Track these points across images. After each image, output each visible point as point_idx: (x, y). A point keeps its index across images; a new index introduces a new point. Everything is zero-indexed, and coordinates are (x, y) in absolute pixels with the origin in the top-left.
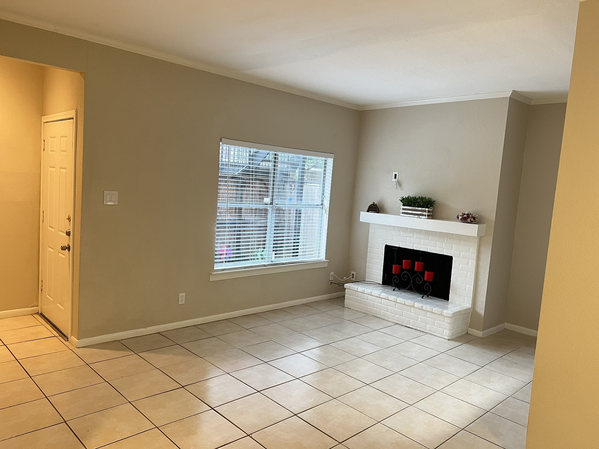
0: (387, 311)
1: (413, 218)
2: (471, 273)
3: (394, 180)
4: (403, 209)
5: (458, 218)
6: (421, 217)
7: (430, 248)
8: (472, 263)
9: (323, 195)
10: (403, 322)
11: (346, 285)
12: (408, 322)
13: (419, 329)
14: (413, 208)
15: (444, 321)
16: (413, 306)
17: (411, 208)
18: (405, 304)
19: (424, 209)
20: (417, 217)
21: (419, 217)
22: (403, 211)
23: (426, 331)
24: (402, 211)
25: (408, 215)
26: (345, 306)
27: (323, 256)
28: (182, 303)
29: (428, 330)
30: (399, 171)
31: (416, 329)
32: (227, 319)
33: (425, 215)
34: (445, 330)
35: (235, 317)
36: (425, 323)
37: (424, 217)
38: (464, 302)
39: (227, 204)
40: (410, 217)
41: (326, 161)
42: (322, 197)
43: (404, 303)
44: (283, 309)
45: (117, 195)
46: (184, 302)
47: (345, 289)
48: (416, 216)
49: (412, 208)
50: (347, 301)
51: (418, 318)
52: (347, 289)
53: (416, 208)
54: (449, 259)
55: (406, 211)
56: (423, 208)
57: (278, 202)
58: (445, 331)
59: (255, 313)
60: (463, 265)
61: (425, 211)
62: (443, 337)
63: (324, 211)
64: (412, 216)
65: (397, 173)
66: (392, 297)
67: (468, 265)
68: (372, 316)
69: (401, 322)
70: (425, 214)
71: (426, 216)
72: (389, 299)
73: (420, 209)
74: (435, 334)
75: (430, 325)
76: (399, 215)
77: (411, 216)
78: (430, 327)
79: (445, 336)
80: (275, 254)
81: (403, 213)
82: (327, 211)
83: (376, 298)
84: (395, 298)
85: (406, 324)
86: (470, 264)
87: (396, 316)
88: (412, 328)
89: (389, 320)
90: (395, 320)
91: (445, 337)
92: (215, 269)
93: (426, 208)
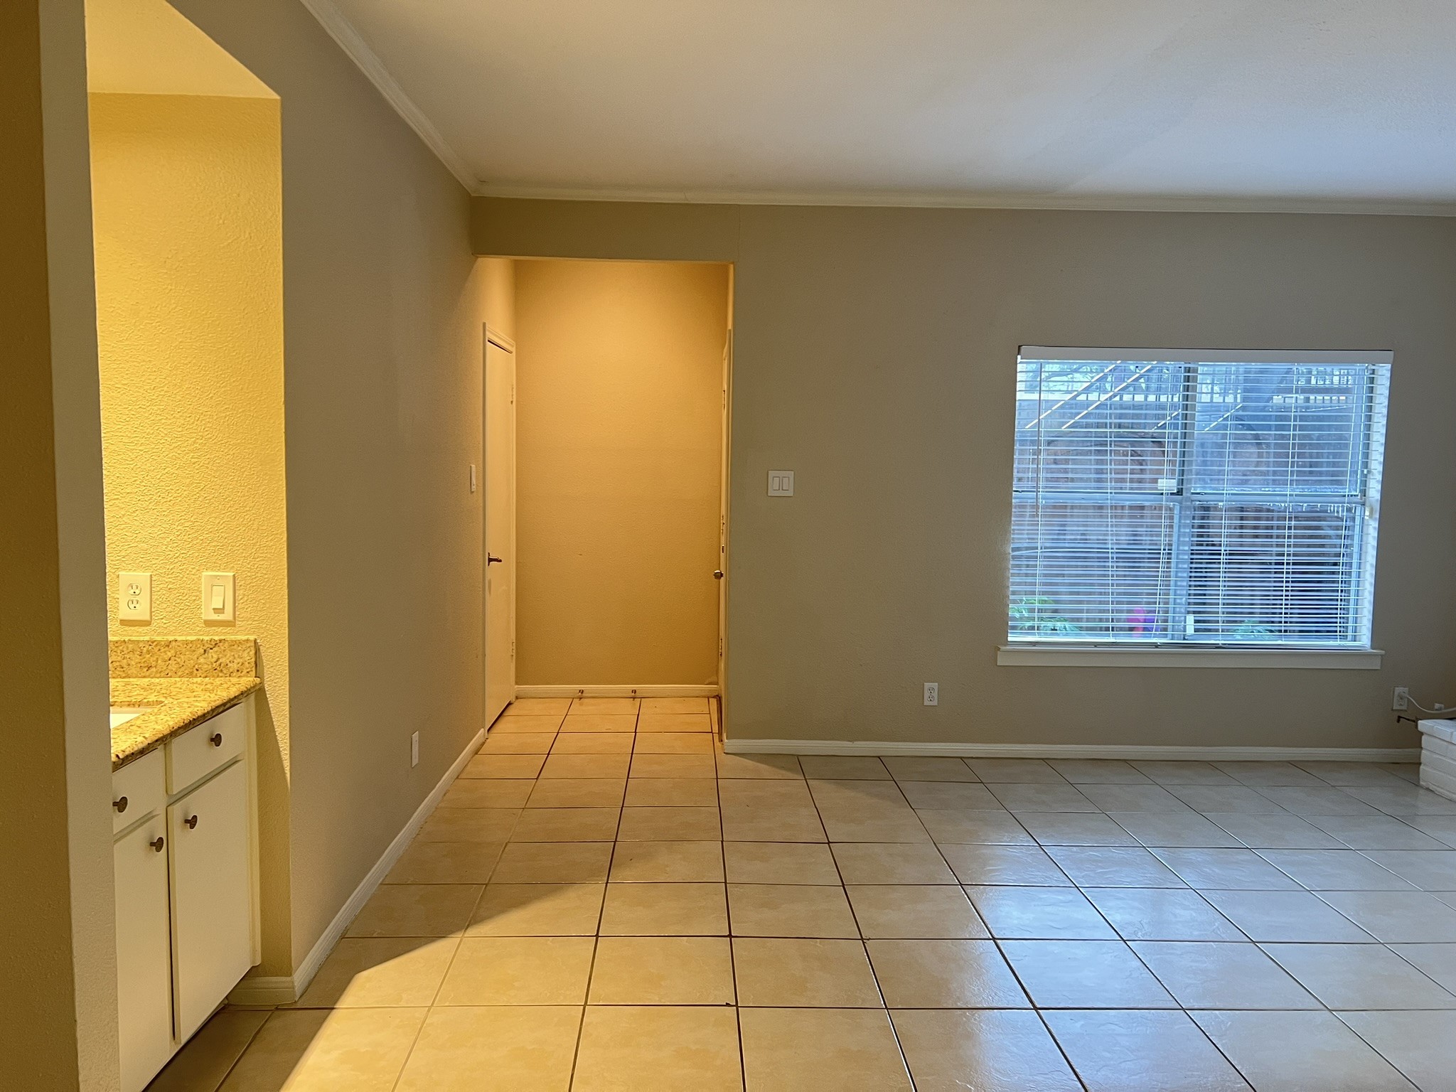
9: (1367, 468)
11: (1423, 725)
26: (1421, 782)
27: (1365, 637)
28: (931, 703)
32: (1046, 759)
35: (1068, 759)
39: (1035, 493)
41: (1373, 372)
42: (1363, 471)
44: (1214, 764)
45: (792, 479)
46: (935, 703)
47: (1422, 734)
50: (1427, 771)
52: (1426, 734)
57: (1205, 488)
59: (1127, 758)
63: (1367, 513)
80: (1196, 621)
82: (1376, 511)
92: (1010, 639)
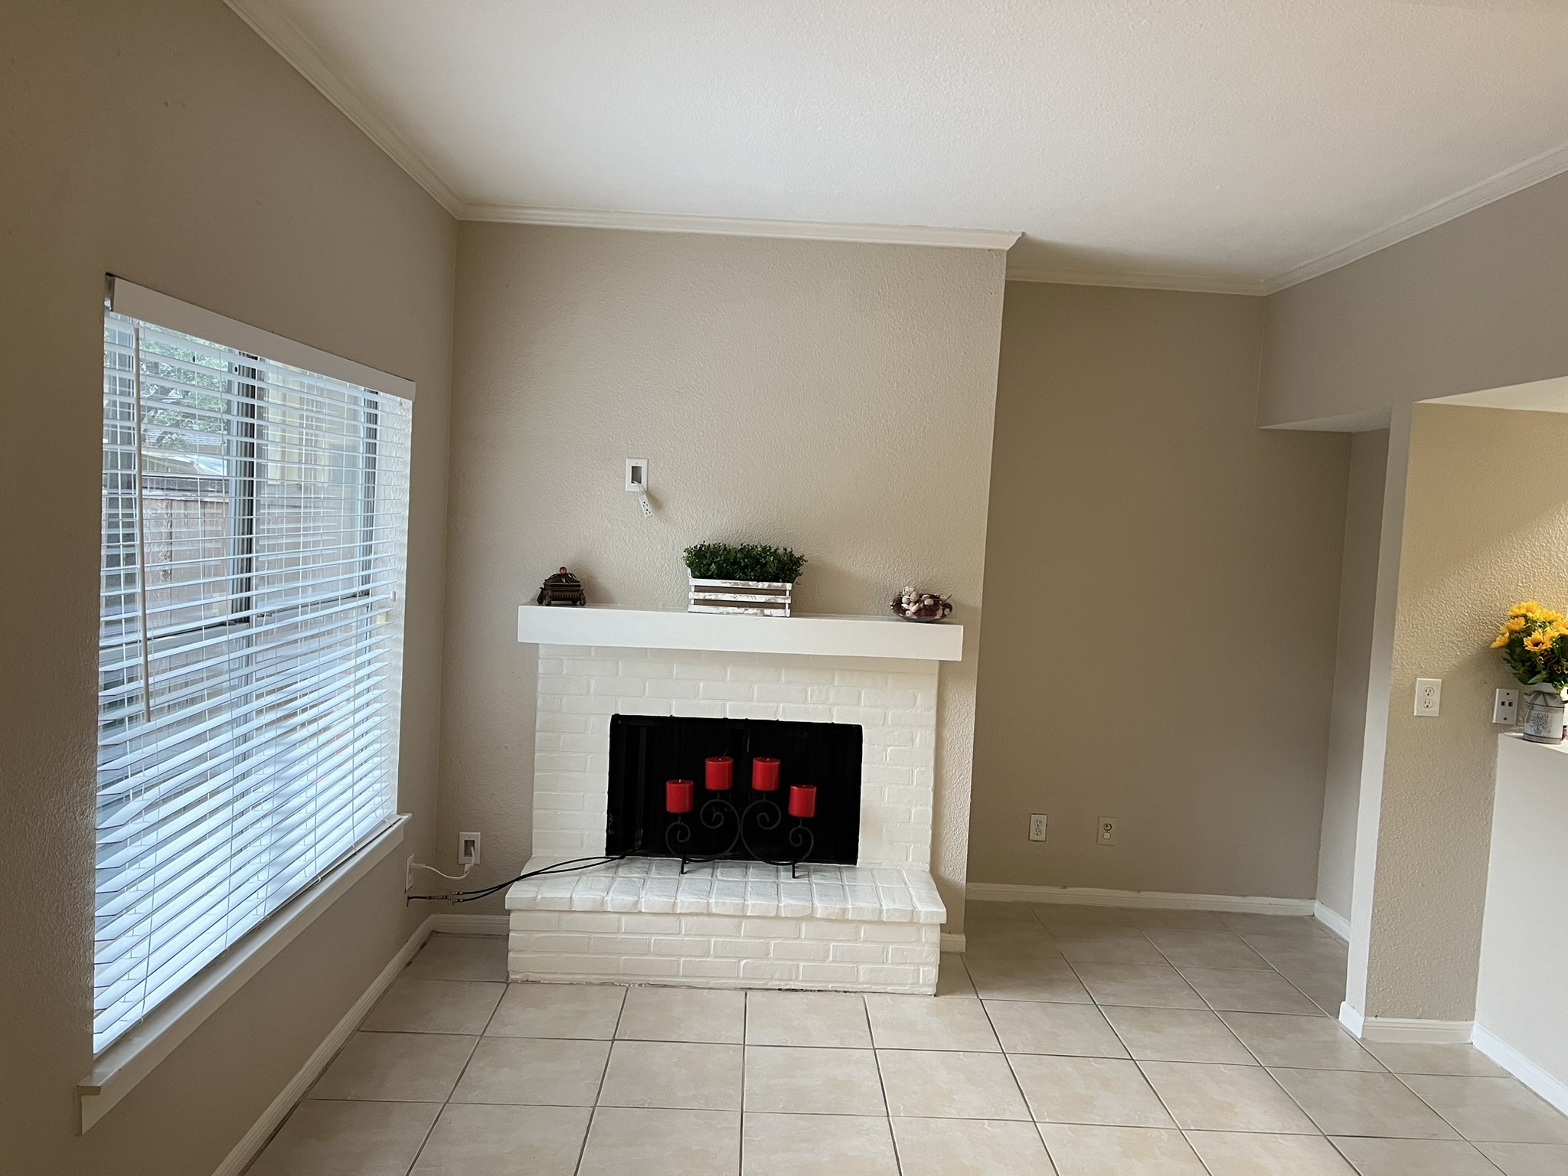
0: (704, 956)
1: (739, 616)
2: (924, 769)
3: (635, 487)
4: (699, 589)
5: (898, 606)
6: (767, 611)
7: (783, 707)
8: (925, 738)
9: (371, 554)
10: (771, 979)
11: (513, 899)
12: (791, 972)
13: (830, 987)
14: (740, 584)
15: (919, 941)
16: (810, 918)
17: (729, 585)
18: (777, 917)
19: (780, 584)
20: (756, 614)
21: (762, 612)
22: (701, 596)
23: (859, 988)
24: (693, 595)
25: (722, 609)
26: (512, 977)
27: (390, 803)
29: (863, 983)
30: (648, 457)
31: (819, 991)
33: (782, 606)
34: (921, 969)
36: (851, 962)
37: (779, 612)
38: (907, 860)
40: (728, 613)
41: (373, 404)
43: (773, 914)
47: (509, 911)
48: (751, 611)
49: (735, 584)
50: (522, 957)
51: (828, 951)
52: (519, 910)
53: (750, 583)
54: (850, 737)
55: (713, 596)
56: (775, 584)
58: (924, 972)
60: (897, 748)
61: (783, 592)
62: (916, 990)
63: (381, 620)
64: (736, 610)
65: (642, 464)
66: (724, 903)
67: (913, 744)
68: (640, 985)
69: (762, 979)
70: (783, 601)
71: (787, 606)
72: (714, 911)
73: (765, 585)
74: (889, 989)
75: (869, 966)
76: (683, 607)
77: (730, 609)
78: (872, 970)
79: (924, 985)
81: (697, 602)
83: (653, 918)
84: (737, 904)
85: (782, 983)
86: (917, 741)
87: (743, 963)
88: (806, 991)
89: (712, 983)
90: (738, 977)
91: (923, 990)
93: (784, 582)
